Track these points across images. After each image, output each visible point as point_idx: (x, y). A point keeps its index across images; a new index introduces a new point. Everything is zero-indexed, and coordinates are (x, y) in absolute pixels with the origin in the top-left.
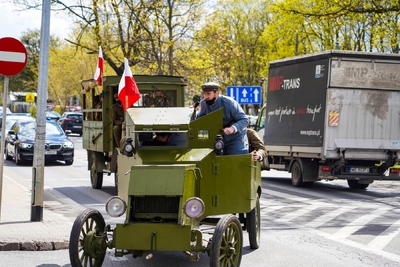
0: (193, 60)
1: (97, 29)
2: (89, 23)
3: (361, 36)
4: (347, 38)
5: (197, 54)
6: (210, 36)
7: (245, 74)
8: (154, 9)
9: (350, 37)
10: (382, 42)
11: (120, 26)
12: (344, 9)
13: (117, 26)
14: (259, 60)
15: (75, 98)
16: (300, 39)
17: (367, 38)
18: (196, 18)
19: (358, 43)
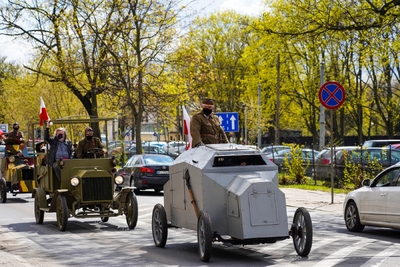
0: (165, 86)
1: (59, 54)
2: (50, 48)
3: (349, 55)
4: (334, 57)
5: (169, 79)
6: (182, 59)
7: (225, 99)
8: (121, 31)
9: (337, 57)
10: (372, 61)
11: (84, 51)
12: (321, 26)
13: (80, 51)
14: (239, 83)
15: (39, 131)
16: (282, 59)
17: (355, 56)
18: (167, 40)
19: (347, 62)
